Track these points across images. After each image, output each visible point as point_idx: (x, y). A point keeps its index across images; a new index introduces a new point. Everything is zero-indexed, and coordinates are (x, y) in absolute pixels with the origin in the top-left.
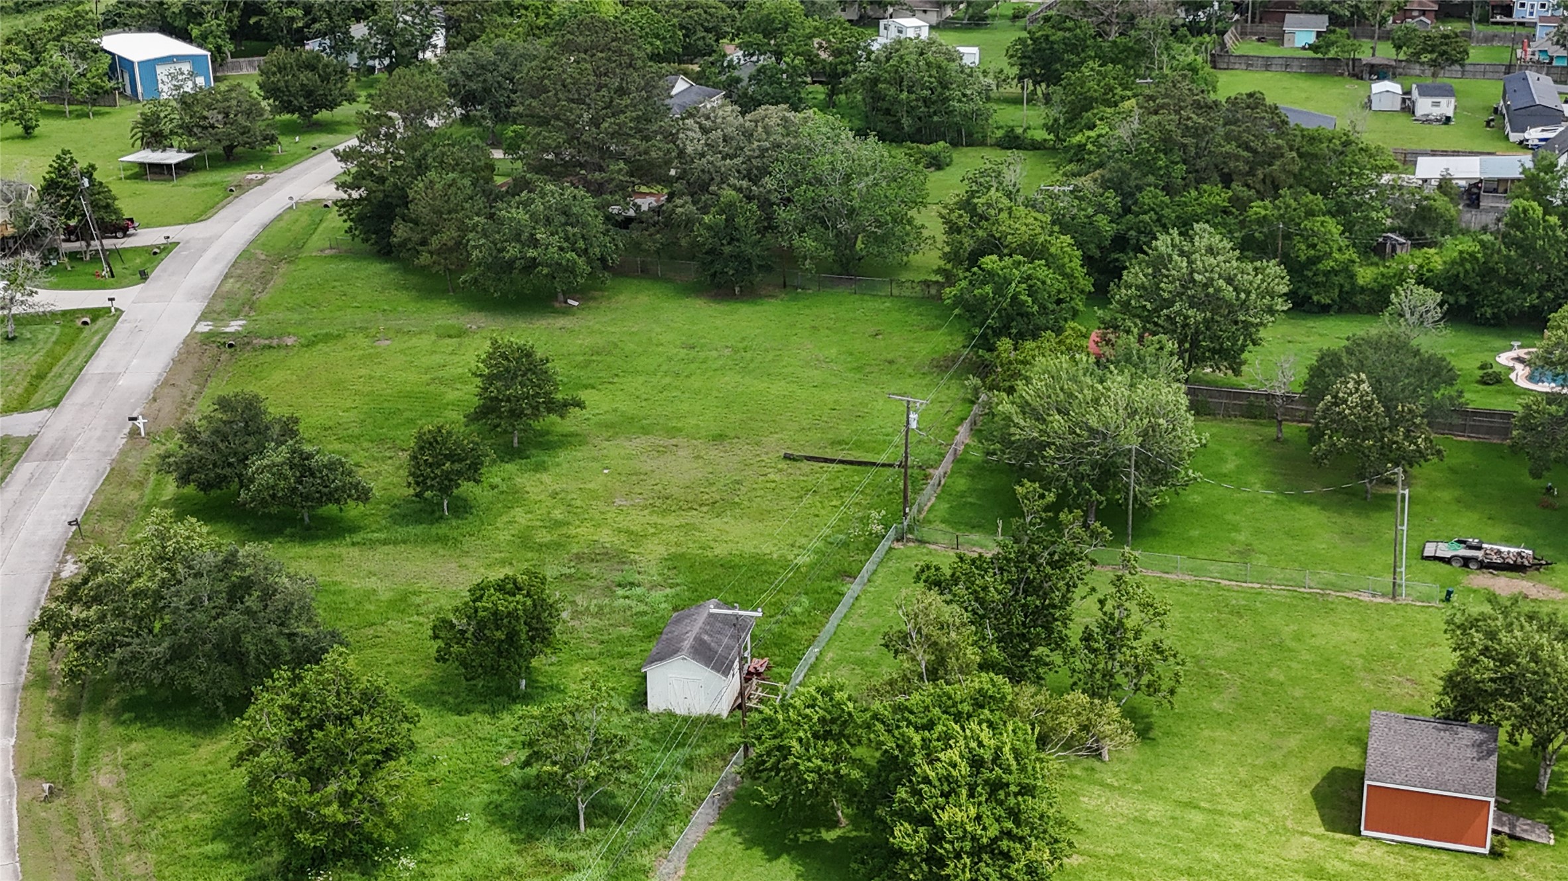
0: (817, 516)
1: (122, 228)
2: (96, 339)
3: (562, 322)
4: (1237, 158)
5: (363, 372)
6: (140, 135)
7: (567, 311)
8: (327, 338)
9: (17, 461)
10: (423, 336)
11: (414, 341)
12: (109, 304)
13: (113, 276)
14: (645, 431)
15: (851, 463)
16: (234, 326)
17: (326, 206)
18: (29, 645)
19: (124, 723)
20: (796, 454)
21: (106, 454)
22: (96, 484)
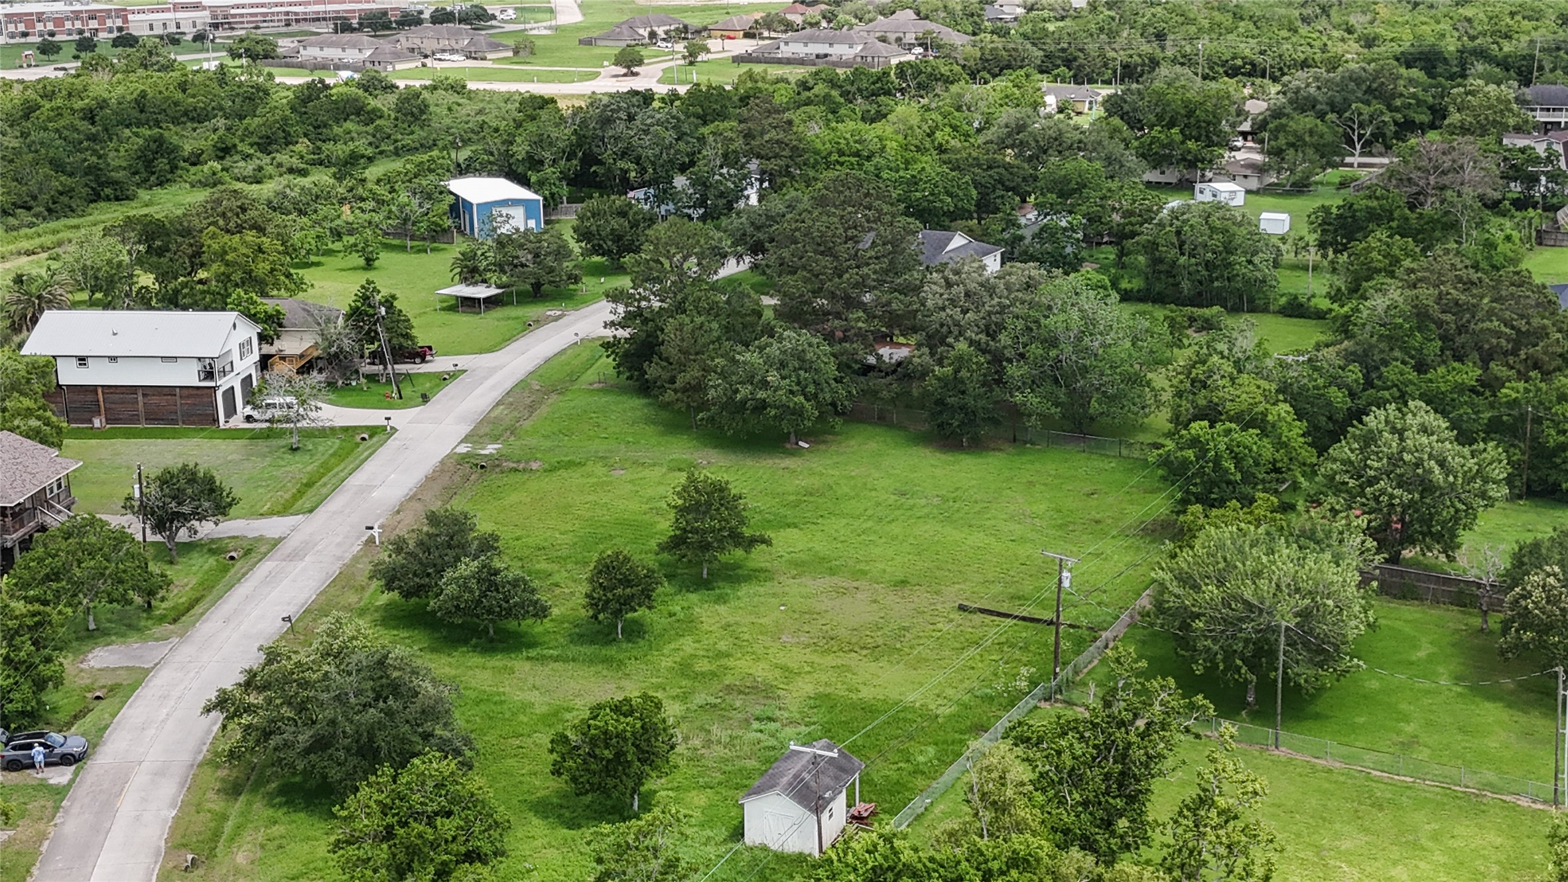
0: (973, 668)
1: (421, 355)
2: (366, 454)
3: (789, 462)
4: (1499, 335)
5: (591, 498)
6: (459, 270)
7: (796, 452)
8: (570, 465)
9: (260, 560)
10: (656, 468)
11: (646, 473)
12: (385, 423)
13: (401, 397)
14: (832, 572)
15: (1024, 619)
16: (491, 449)
18: (216, 727)
19: (274, 805)
20: (973, 606)
21: (340, 558)
22: (322, 585)
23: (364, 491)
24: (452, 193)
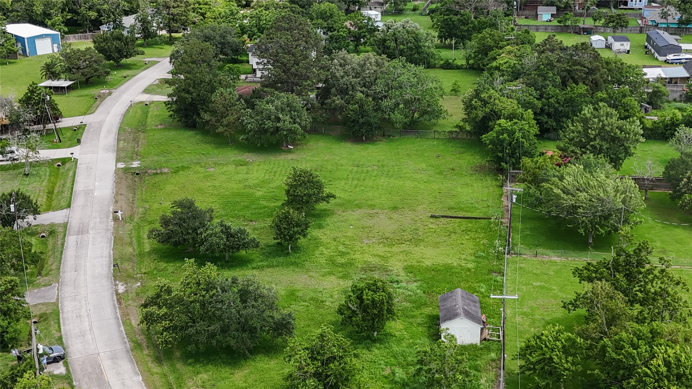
0: (463, 244)
2: (71, 173)
3: (290, 156)
5: (209, 184)
6: (45, 73)
7: (289, 151)
8: (183, 168)
9: (65, 235)
10: (229, 166)
11: (225, 168)
12: (71, 156)
13: (60, 142)
14: (359, 206)
15: (464, 218)
16: (135, 164)
17: (146, 105)
18: (122, 328)
19: (190, 364)
20: (437, 215)
21: (107, 230)
22: (111, 245)
23: (88, 193)
24: (8, 33)
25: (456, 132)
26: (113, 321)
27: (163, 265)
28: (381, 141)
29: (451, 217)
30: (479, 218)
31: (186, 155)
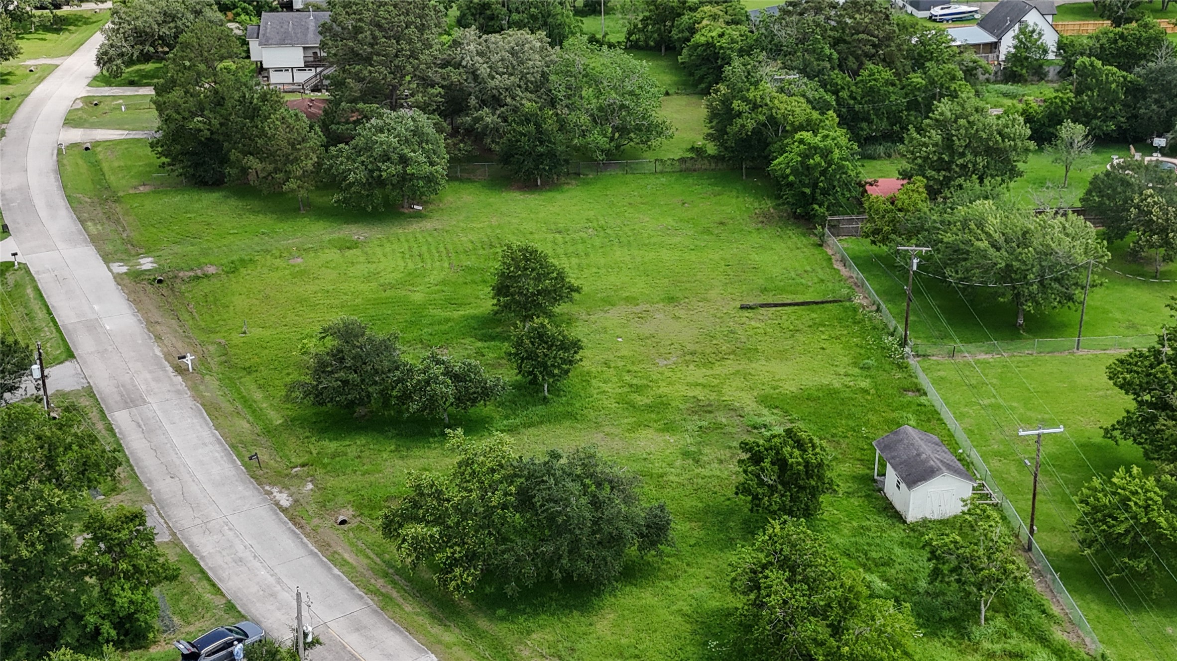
0: (824, 349)
5: (312, 288)
8: (243, 263)
9: (102, 411)
10: (326, 251)
11: (323, 257)
12: (12, 259)
14: (609, 302)
15: (795, 304)
16: (146, 263)
17: (87, 149)
18: (336, 571)
19: (503, 619)
20: (751, 304)
21: (178, 392)
22: (204, 418)
23: (93, 326)
25: (692, 158)
26: (309, 561)
27: (332, 446)
28: (568, 184)
29: (776, 305)
30: (822, 303)
31: (231, 237)
